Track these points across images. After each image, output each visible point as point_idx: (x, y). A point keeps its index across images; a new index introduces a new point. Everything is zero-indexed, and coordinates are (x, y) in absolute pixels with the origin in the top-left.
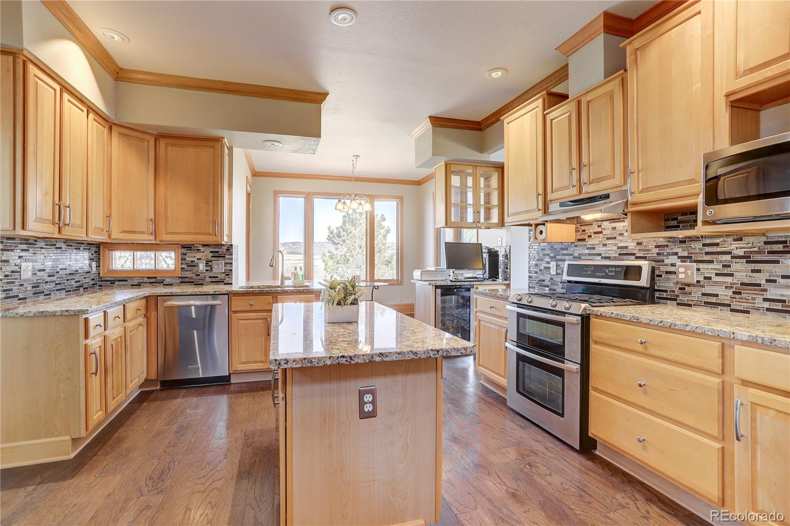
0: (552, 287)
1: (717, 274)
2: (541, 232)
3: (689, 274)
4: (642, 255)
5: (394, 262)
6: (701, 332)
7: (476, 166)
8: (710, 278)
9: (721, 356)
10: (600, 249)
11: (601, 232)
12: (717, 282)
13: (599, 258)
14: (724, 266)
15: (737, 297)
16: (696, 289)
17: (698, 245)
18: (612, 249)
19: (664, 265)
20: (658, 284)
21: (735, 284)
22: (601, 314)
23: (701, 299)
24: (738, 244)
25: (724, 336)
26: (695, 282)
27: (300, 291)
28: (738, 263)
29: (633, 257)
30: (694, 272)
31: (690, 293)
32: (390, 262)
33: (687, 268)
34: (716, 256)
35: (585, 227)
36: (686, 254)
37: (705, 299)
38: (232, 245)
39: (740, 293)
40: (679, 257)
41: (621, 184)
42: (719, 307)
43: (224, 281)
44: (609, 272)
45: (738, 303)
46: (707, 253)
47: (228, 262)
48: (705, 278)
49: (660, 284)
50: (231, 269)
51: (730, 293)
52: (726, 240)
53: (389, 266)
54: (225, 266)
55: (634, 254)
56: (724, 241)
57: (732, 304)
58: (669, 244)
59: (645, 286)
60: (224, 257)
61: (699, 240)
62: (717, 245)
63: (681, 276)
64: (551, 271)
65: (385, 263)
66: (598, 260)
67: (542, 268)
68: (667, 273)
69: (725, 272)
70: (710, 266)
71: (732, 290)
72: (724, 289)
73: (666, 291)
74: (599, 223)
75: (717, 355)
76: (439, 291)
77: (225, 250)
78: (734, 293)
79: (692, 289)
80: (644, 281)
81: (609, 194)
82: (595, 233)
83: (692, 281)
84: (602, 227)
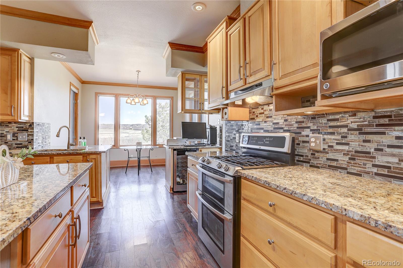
0: (237, 151)
1: (337, 144)
2: (226, 113)
3: (318, 143)
4: (287, 129)
6: (315, 203)
7: (202, 75)
8: (332, 147)
9: (333, 231)
10: (263, 125)
11: (263, 113)
12: (337, 150)
13: (262, 131)
14: (342, 137)
15: (352, 162)
16: (322, 155)
17: (324, 121)
18: (269, 126)
19: (301, 136)
20: (297, 151)
21: (350, 151)
22: (246, 176)
23: (326, 163)
24: (353, 119)
25: (336, 211)
26: (322, 149)
27: (70, 154)
28: (353, 134)
29: (282, 131)
30: (321, 142)
31: (319, 158)
33: (316, 138)
34: (336, 129)
35: (254, 110)
36: (315, 128)
37: (329, 163)
38: (33, 123)
39: (354, 159)
40: (311, 130)
41: (268, 73)
42: (339, 170)
43: (27, 147)
44: (265, 141)
45: (353, 167)
46: (330, 127)
47: (30, 133)
48: (329, 146)
49: (299, 150)
50: (32, 138)
51: (347, 158)
52: (344, 116)
54: (28, 137)
55: (282, 128)
56: (343, 117)
57: (348, 168)
58: (305, 120)
59: (287, 152)
60: (28, 130)
61: (324, 117)
62: (337, 120)
63: (313, 145)
64: (236, 140)
66: (262, 133)
67: (232, 138)
68: (304, 142)
69: (343, 142)
70: (333, 137)
71: (348, 157)
72: (342, 156)
73: (302, 156)
74: (262, 107)
75: (330, 229)
76: (176, 152)
77: (28, 126)
78: (350, 159)
79: (320, 155)
80: (286, 149)
81: (262, 83)
82: (260, 114)
83: (320, 149)
84: (264, 109)
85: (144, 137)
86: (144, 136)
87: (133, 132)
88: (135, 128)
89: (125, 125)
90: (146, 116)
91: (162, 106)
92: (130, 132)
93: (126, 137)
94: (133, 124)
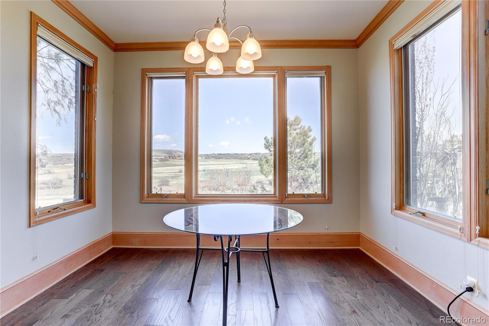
5: (319, 165)
32: (316, 166)
53: (316, 169)
65: (312, 166)
85: (263, 170)
86: (262, 168)
87: (251, 163)
88: (254, 158)
89: (243, 154)
90: (265, 138)
91: (290, 122)
92: (248, 163)
93: (243, 168)
94: (252, 154)
